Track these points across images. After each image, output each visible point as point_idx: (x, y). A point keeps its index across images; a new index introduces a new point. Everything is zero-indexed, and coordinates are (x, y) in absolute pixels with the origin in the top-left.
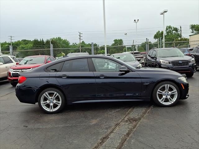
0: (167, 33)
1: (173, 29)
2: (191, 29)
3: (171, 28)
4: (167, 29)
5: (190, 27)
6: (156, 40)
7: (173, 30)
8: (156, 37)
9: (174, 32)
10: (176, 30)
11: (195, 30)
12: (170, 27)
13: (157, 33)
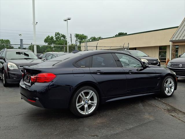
0: (56, 38)
1: (61, 35)
2: (75, 38)
3: (60, 35)
4: (56, 35)
5: (75, 36)
6: (47, 44)
7: (62, 37)
8: (46, 41)
9: (62, 38)
10: (64, 36)
11: (79, 39)
12: (58, 34)
13: (47, 37)
